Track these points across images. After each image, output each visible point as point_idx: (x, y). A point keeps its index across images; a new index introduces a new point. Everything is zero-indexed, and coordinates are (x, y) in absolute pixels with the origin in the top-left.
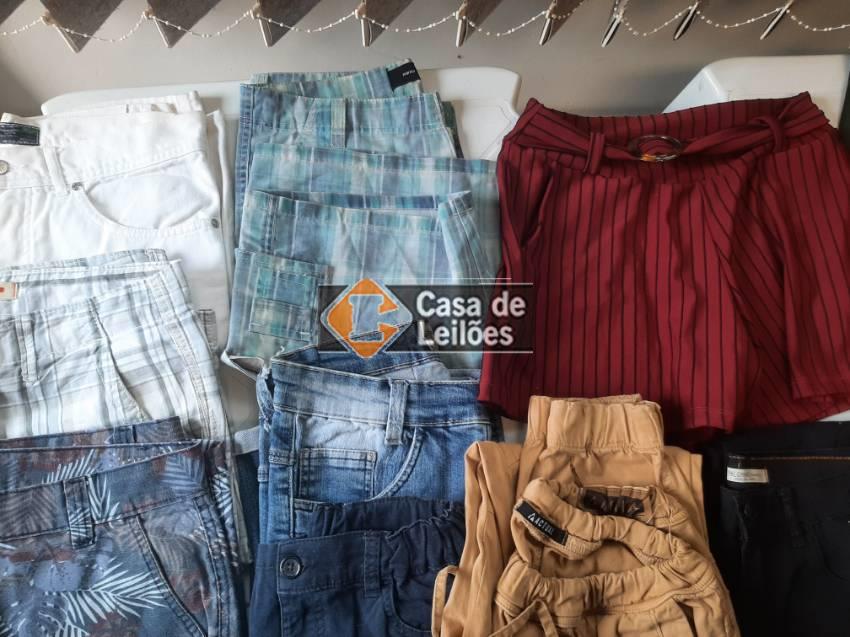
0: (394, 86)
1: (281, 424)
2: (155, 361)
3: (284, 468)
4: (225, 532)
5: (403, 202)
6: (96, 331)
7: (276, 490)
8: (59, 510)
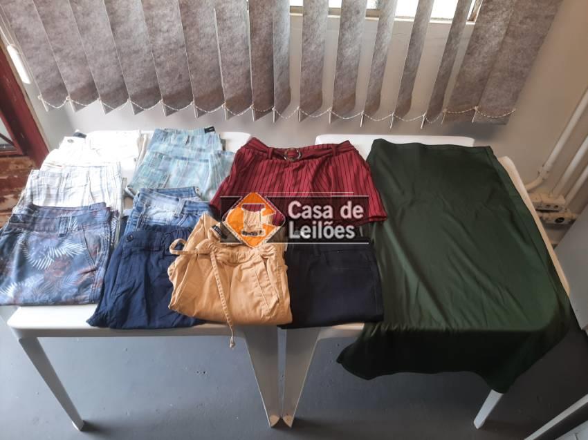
0: (206, 132)
1: (139, 206)
2: (104, 188)
3: (137, 218)
4: (111, 235)
5: (201, 161)
6: (87, 180)
7: (132, 224)
8: (57, 225)
